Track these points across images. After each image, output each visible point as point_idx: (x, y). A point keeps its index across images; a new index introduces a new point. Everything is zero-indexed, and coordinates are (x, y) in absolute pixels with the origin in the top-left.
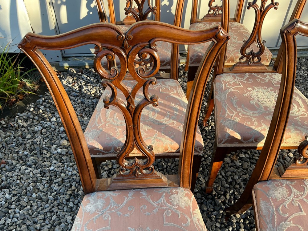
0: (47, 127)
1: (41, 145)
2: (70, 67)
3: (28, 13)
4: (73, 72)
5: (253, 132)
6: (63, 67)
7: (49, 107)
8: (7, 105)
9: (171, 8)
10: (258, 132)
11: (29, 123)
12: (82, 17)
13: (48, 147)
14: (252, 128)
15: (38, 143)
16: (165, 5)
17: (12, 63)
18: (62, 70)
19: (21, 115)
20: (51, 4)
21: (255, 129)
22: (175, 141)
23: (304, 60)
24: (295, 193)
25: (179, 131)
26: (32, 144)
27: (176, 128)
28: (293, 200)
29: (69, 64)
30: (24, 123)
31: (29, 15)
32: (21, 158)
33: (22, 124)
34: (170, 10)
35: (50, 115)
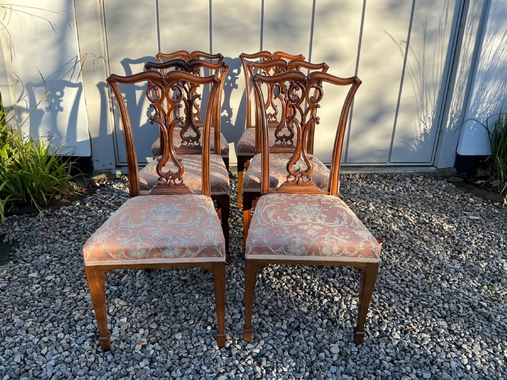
0: (92, 216)
1: (86, 227)
2: (122, 175)
3: (88, 116)
4: (125, 179)
6: (115, 175)
7: (97, 203)
8: (51, 201)
9: (231, 119)
11: (74, 213)
12: (141, 125)
13: (92, 229)
15: (83, 226)
16: (225, 116)
17: (63, 163)
18: (113, 177)
19: (66, 208)
20: (112, 110)
23: (377, 176)
26: (76, 227)
29: (122, 172)
30: (69, 213)
31: (88, 119)
32: (64, 235)
33: (67, 214)
34: (230, 121)
35: (97, 208)
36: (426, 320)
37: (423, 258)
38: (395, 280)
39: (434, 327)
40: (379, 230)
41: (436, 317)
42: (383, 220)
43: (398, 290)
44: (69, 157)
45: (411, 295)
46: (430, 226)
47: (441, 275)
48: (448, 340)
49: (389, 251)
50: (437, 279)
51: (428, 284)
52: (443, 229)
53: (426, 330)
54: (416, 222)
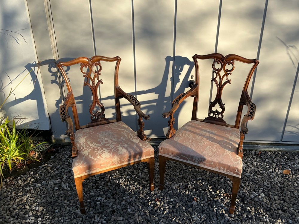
1: (27, 201)
7: (45, 172)
11: (26, 183)
13: (31, 204)
15: (25, 199)
26: (21, 200)
31: (47, 104)
33: (20, 184)
44: (35, 130)
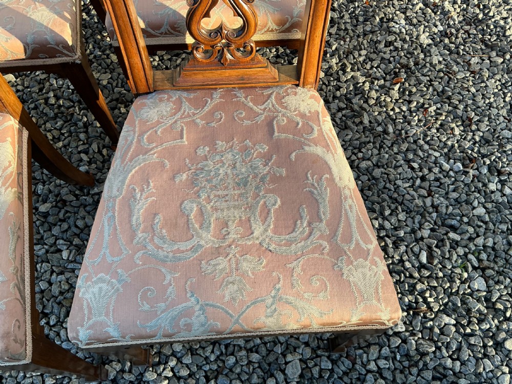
5: (167, 11)
10: (175, 11)
14: (165, 5)
21: (171, 7)
22: (13, 34)
24: (185, 111)
25: (24, 15)
27: (20, 11)
28: (176, 122)
36: (452, 281)
37: (464, 118)
38: (411, 178)
39: (464, 294)
40: (396, 49)
41: (470, 269)
42: (406, 18)
43: (411, 206)
45: (434, 215)
46: (483, 30)
47: (490, 160)
48: (482, 328)
49: (410, 102)
50: (482, 171)
51: (465, 185)
52: (504, 35)
53: (450, 304)
54: (461, 18)
